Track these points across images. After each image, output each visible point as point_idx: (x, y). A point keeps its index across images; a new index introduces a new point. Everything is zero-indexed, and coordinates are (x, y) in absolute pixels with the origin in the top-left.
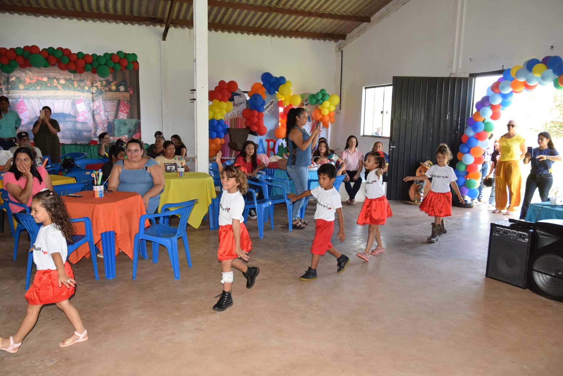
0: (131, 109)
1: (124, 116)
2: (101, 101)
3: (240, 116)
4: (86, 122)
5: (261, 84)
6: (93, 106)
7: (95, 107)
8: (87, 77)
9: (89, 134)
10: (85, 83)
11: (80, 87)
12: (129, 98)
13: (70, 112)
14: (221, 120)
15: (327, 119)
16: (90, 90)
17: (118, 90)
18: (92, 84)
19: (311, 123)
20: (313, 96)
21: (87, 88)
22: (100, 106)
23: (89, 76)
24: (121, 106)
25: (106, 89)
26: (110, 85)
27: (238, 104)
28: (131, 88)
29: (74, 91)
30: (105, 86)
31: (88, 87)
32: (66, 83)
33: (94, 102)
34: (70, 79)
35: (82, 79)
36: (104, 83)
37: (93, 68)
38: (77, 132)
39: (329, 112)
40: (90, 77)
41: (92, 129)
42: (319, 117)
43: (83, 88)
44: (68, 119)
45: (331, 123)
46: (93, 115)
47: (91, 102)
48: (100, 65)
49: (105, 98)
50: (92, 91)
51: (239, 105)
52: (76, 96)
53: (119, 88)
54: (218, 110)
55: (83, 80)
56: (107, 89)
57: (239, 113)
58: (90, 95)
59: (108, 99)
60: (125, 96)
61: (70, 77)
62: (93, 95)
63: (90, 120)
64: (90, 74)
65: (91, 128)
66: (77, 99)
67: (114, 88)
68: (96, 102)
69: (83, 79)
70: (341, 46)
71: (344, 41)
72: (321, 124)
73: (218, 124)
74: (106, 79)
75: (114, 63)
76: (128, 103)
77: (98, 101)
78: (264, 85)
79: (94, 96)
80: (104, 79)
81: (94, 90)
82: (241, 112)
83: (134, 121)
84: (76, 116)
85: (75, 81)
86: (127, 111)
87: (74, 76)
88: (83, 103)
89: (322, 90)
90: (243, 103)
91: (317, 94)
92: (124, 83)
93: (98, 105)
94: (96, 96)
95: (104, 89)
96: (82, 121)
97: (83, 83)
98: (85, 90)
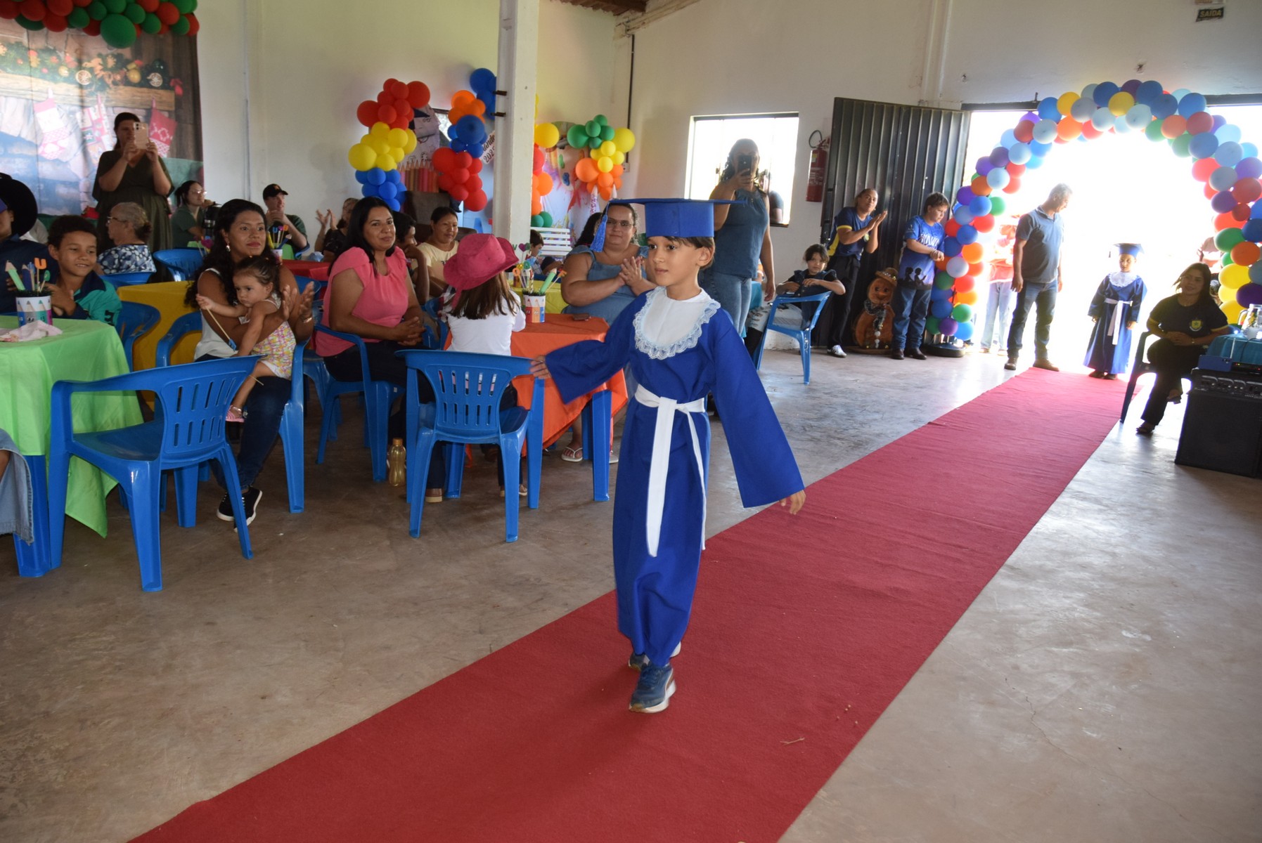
0: (179, 135)
1: (163, 149)
2: (103, 109)
3: (426, 164)
4: (64, 161)
5: (473, 96)
6: (83, 121)
7: (88, 124)
8: (66, 42)
9: (73, 191)
10: (59, 57)
11: (48, 69)
12: (173, 104)
13: (20, 132)
14: (393, 170)
15: (609, 180)
16: (74, 77)
17: (144, 83)
18: (80, 62)
19: (571, 188)
20: (580, 130)
21: (64, 72)
22: (100, 120)
23: (71, 40)
24: (154, 124)
25: (114, 79)
26: (127, 68)
27: (423, 137)
28: (178, 80)
29: (29, 78)
30: (114, 70)
31: (69, 70)
32: (6, 54)
33: (86, 110)
34: (19, 44)
35: (51, 48)
36: (111, 62)
37: (92, 20)
38: (42, 186)
39: (614, 166)
40: (73, 45)
41: (80, 180)
42: (593, 175)
43: (54, 71)
44: (15, 150)
45: (617, 189)
46: (84, 143)
47: (77, 108)
48: (109, 13)
49: (112, 101)
50: (78, 81)
51: (425, 139)
52: (37, 90)
53: (149, 78)
54: (387, 149)
55: (54, 50)
56: (118, 77)
57: (425, 157)
58: (75, 91)
59: (121, 104)
60: (164, 99)
61: (19, 39)
62: (81, 92)
63: (75, 155)
64: (72, 35)
65: (76, 175)
66: (39, 99)
67: (135, 77)
68: (91, 109)
69: (55, 47)
70: (632, 24)
71: (639, 14)
72: (595, 192)
73: (387, 180)
74: (116, 51)
75: (147, 12)
76: (170, 117)
77: (96, 107)
78: (479, 97)
79: (84, 95)
80: (109, 52)
81: (85, 77)
82: (430, 157)
83: (187, 164)
84: (38, 143)
85: (31, 51)
86: (168, 137)
87: (28, 35)
88: (54, 111)
89: (599, 118)
90: (433, 135)
91: (591, 124)
92: (159, 66)
93: (95, 117)
94: (91, 94)
95: (110, 77)
96: (52, 158)
97: (54, 57)
98: (61, 76)
